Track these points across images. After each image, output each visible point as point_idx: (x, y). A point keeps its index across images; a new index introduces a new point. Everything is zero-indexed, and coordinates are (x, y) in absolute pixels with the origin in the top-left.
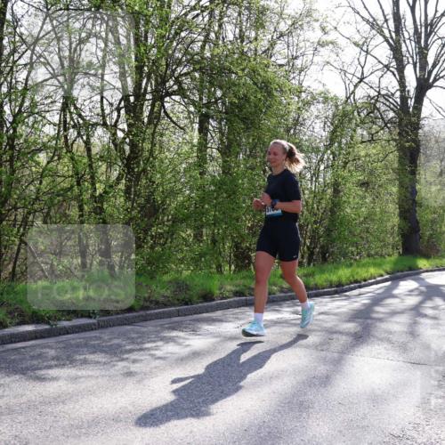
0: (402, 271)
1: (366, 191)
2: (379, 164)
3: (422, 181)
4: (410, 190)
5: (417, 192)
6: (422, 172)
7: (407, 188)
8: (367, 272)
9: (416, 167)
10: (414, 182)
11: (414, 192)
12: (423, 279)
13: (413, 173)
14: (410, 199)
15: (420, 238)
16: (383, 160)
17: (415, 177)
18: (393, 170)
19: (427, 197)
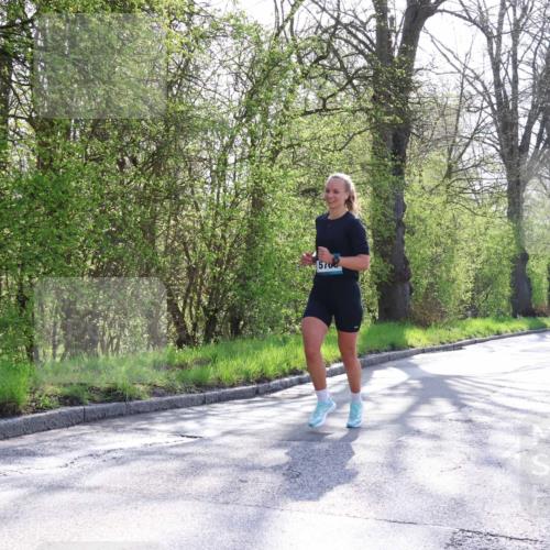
0: (378, 352)
1: (312, 205)
2: (337, 154)
3: (416, 186)
4: (392, 202)
5: (404, 206)
6: (415, 170)
7: (387, 199)
9: (403, 161)
10: (399, 189)
11: (400, 207)
12: (415, 366)
13: (399, 171)
14: (393, 220)
15: (411, 290)
16: (343, 148)
17: (402, 178)
18: (362, 165)
19: (423, 216)
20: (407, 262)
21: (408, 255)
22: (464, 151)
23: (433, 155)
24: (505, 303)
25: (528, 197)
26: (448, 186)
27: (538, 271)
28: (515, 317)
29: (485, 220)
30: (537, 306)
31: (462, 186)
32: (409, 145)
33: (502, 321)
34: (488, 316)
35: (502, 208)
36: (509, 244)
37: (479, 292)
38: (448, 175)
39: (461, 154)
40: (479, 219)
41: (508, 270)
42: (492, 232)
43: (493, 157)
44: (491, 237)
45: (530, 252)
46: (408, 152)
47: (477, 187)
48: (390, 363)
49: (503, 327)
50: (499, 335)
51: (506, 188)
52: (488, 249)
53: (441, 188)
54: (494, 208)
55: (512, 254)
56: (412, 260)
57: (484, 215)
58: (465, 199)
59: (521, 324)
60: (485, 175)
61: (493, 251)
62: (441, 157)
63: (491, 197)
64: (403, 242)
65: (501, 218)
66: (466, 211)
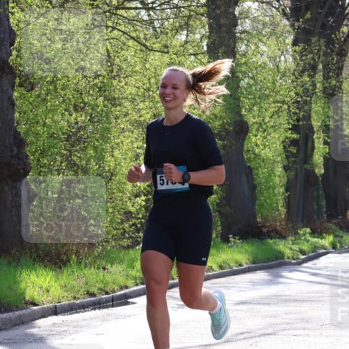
5: (12, 35)
20: (20, 142)
21: (22, 129)
25: (245, 15)
27: (266, 153)
28: (226, 240)
29: (166, 58)
30: (265, 219)
35: (198, 36)
40: (155, 58)
45: (251, 120)
54: (182, 37)
56: (31, 139)
57: (165, 49)
58: (130, 21)
59: (238, 253)
63: (177, 16)
64: (13, 104)
65: (195, 55)
66: (131, 43)
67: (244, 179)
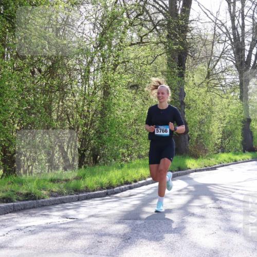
1: (136, 93)
2: (148, 66)
3: (191, 83)
4: (178, 92)
5: (185, 94)
6: (190, 74)
7: (175, 90)
8: (137, 172)
9: (184, 69)
10: (181, 85)
11: (182, 94)
12: (191, 179)
13: (181, 75)
14: (179, 101)
15: (189, 139)
16: (152, 63)
17: (184, 79)
18: (162, 72)
19: (195, 99)
21: (187, 120)
22: (216, 64)
23: (200, 66)
24: (239, 145)
26: (208, 83)
28: (244, 152)
29: (228, 100)
30: (256, 146)
31: (215, 82)
32: (187, 61)
33: (238, 154)
34: (230, 152)
35: (237, 94)
36: (241, 113)
37: (225, 139)
38: (208, 77)
39: (215, 66)
40: (225, 100)
41: (240, 128)
42: (232, 107)
43: (232, 67)
44: (231, 110)
46: (186, 64)
47: (224, 83)
48: (178, 177)
49: (238, 158)
50: (236, 162)
51: (239, 84)
52: (229, 116)
53: (204, 84)
54: (232, 94)
55: (242, 119)
56: (189, 122)
57: (227, 98)
58: (217, 90)
59: (248, 156)
60: (228, 77)
61: (232, 117)
62: (204, 67)
63: (231, 88)
64: (184, 113)
65: (236, 99)
66: (218, 96)
67: (250, 135)
